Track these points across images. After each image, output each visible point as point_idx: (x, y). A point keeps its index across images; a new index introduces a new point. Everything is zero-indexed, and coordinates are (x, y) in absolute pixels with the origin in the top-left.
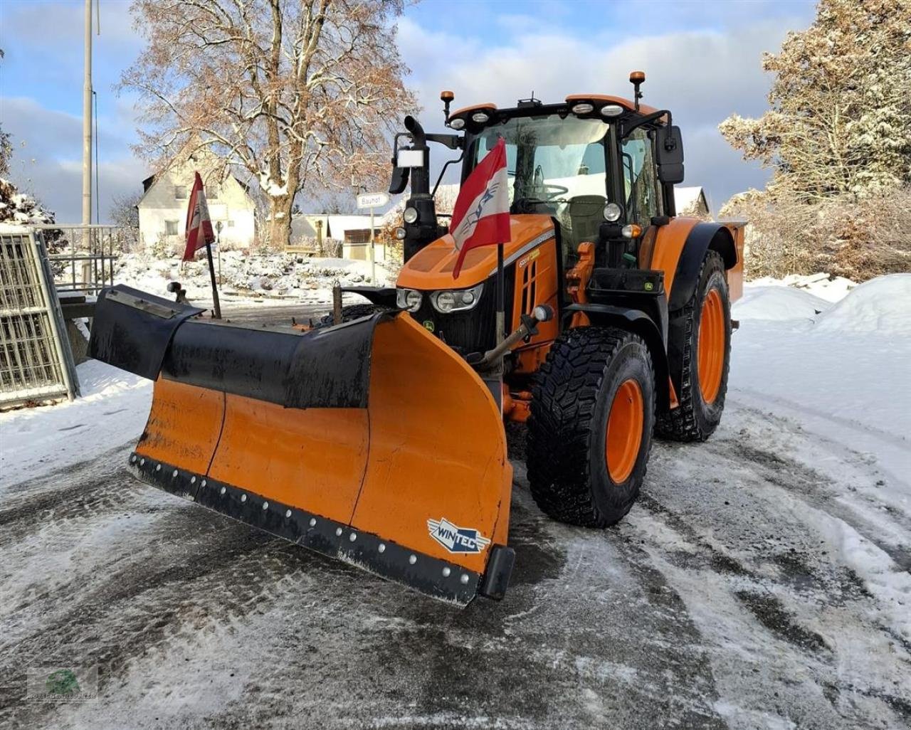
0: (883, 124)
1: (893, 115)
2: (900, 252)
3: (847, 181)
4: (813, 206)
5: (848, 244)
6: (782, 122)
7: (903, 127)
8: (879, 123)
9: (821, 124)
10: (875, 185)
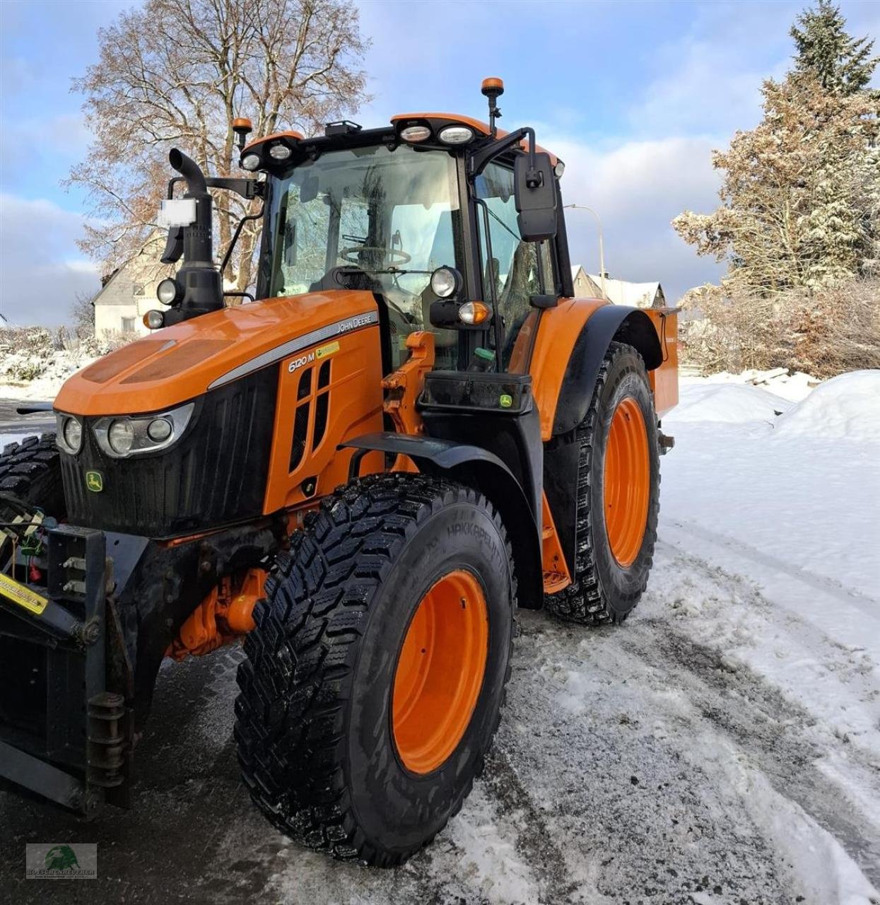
0: (834, 218)
1: (844, 209)
2: (861, 346)
3: (801, 276)
4: (768, 300)
5: (806, 338)
6: (734, 217)
7: (854, 221)
8: (829, 217)
9: (772, 220)
10: (829, 278)
